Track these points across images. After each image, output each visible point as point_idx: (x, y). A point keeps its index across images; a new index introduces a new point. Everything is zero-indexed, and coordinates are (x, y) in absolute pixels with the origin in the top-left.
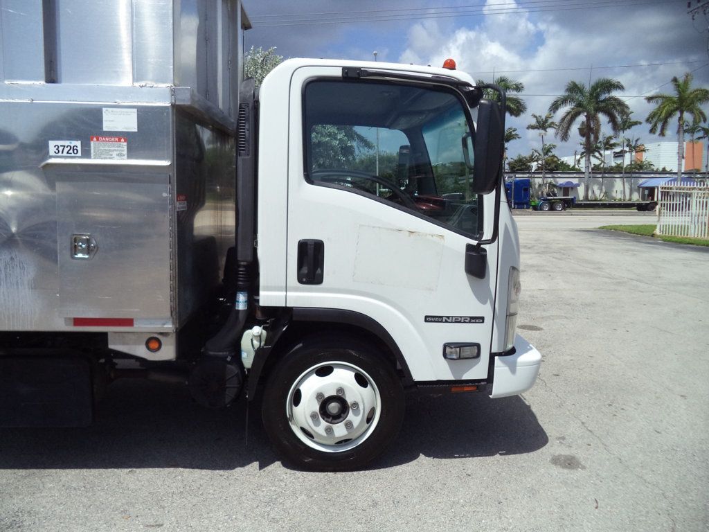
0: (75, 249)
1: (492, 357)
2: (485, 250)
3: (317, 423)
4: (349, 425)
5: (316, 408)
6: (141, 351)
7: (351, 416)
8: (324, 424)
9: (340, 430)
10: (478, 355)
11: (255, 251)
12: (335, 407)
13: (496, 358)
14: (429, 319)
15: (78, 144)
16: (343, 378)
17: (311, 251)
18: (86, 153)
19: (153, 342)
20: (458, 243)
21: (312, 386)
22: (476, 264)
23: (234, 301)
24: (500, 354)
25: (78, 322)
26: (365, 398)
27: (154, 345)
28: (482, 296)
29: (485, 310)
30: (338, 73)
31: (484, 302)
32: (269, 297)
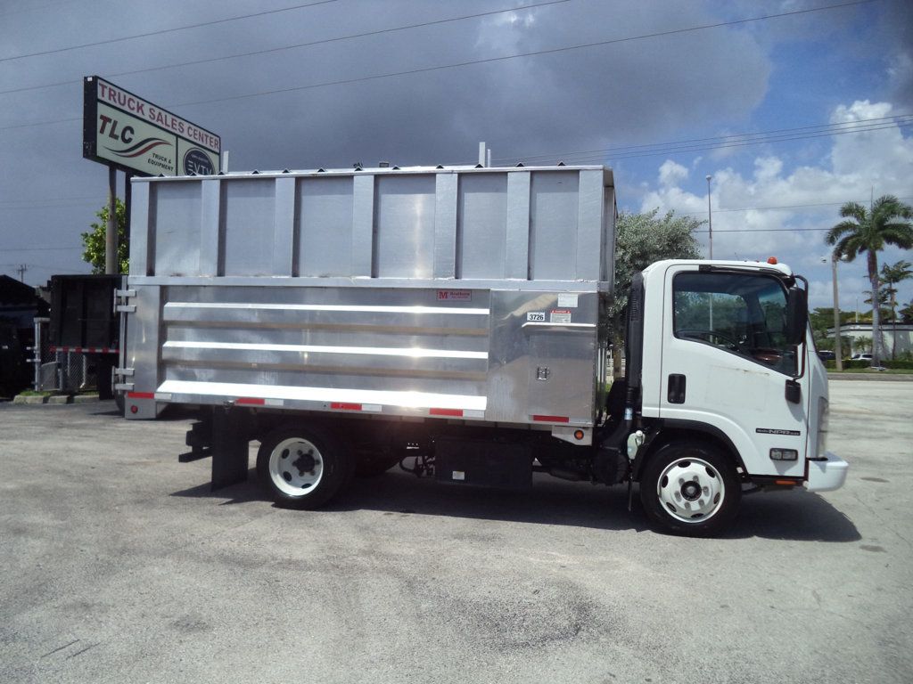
0: (538, 375)
1: (807, 460)
2: (799, 384)
3: (679, 500)
4: (701, 503)
5: (679, 489)
6: (571, 439)
7: (703, 496)
8: (684, 500)
9: (695, 506)
10: (796, 459)
11: (640, 381)
12: (691, 489)
13: (810, 462)
14: (759, 431)
15: (543, 314)
16: (697, 469)
17: (677, 381)
18: (548, 319)
19: (579, 433)
20: (781, 379)
21: (675, 474)
22: (793, 394)
23: (624, 414)
24: (814, 459)
25: (536, 418)
26: (714, 485)
27: (579, 435)
28: (798, 416)
29: (801, 427)
30: (697, 268)
31: (799, 420)
32: (648, 411)
